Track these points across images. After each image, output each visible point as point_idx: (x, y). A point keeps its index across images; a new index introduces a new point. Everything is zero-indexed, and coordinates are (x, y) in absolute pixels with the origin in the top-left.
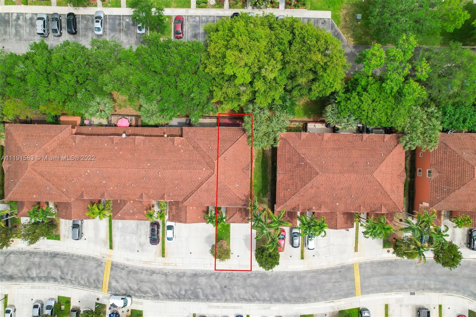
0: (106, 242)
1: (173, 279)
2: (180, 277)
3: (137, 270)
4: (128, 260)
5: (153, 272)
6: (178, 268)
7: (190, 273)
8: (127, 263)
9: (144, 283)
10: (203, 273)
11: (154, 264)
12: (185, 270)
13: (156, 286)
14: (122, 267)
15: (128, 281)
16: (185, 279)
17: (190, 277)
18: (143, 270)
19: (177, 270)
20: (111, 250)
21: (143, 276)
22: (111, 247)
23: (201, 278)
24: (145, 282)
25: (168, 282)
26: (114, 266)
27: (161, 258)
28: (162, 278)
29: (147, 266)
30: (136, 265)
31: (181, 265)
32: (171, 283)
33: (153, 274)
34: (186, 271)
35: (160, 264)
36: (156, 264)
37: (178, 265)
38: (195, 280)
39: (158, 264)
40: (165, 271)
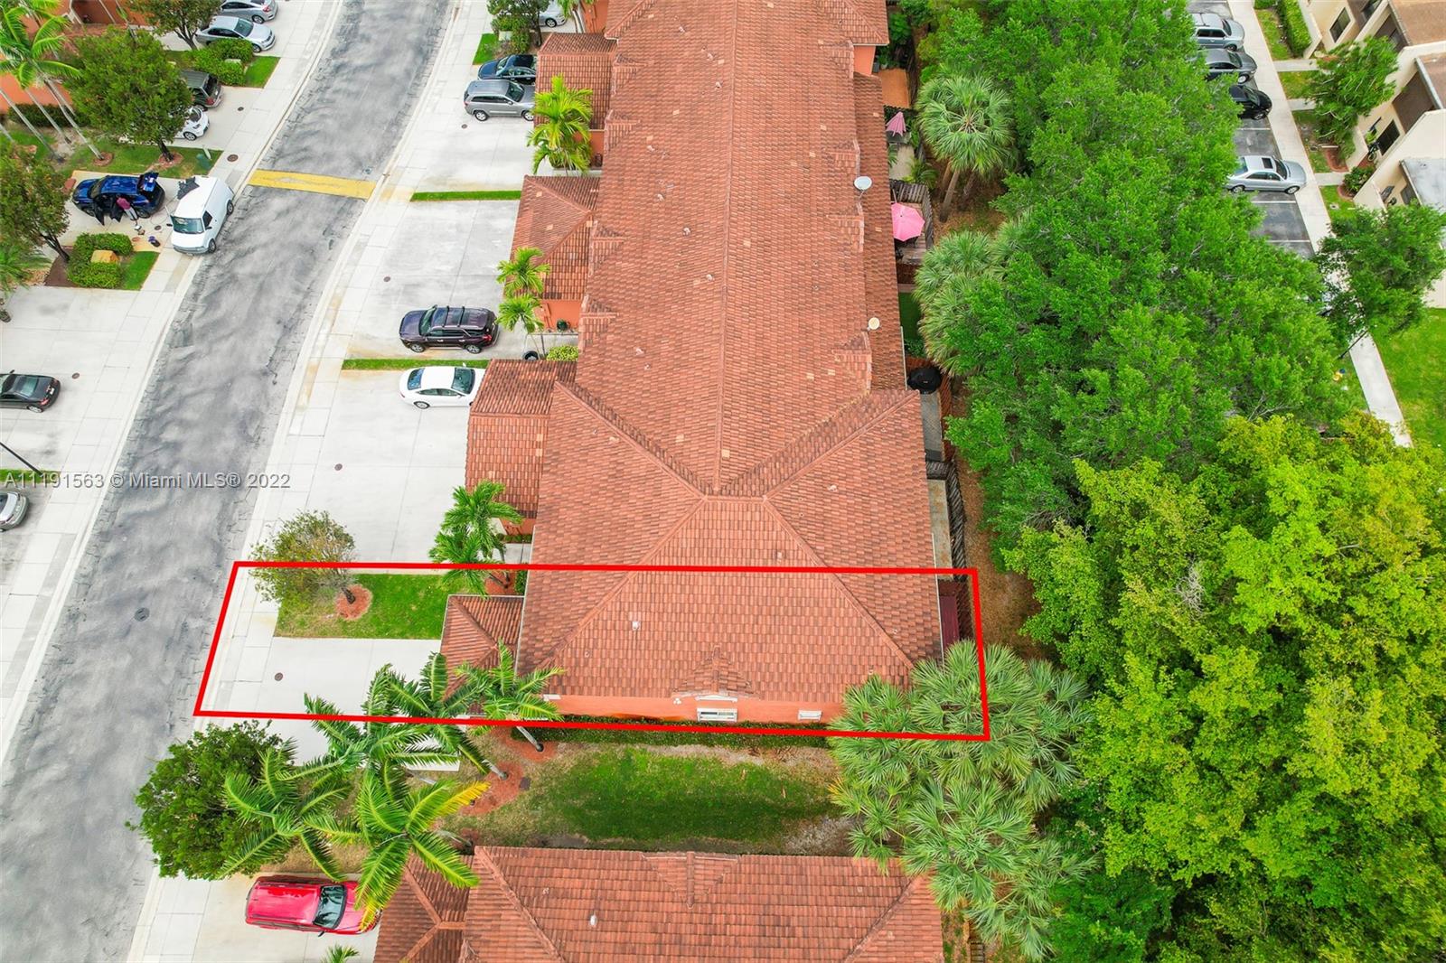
0: (445, 184)
1: (239, 401)
2: (243, 427)
3: (314, 274)
5: (289, 327)
6: (284, 418)
7: (249, 462)
8: (346, 248)
9: (253, 295)
10: (236, 516)
11: (325, 331)
12: (269, 446)
13: (226, 337)
15: (273, 248)
16: (229, 443)
17: (233, 462)
18: (307, 294)
19: (278, 415)
20: (410, 197)
21: (282, 294)
22: (418, 197)
23: (217, 506)
24: (256, 301)
25: (232, 381)
26: (345, 207)
27: (342, 354)
28: (259, 358)
29: (320, 307)
30: (334, 272)
31: (295, 430)
32: (224, 390)
33: (281, 326)
34: (262, 447)
35: (318, 354)
36: (322, 337)
37: (298, 419)
39: (321, 343)
40: (283, 370)
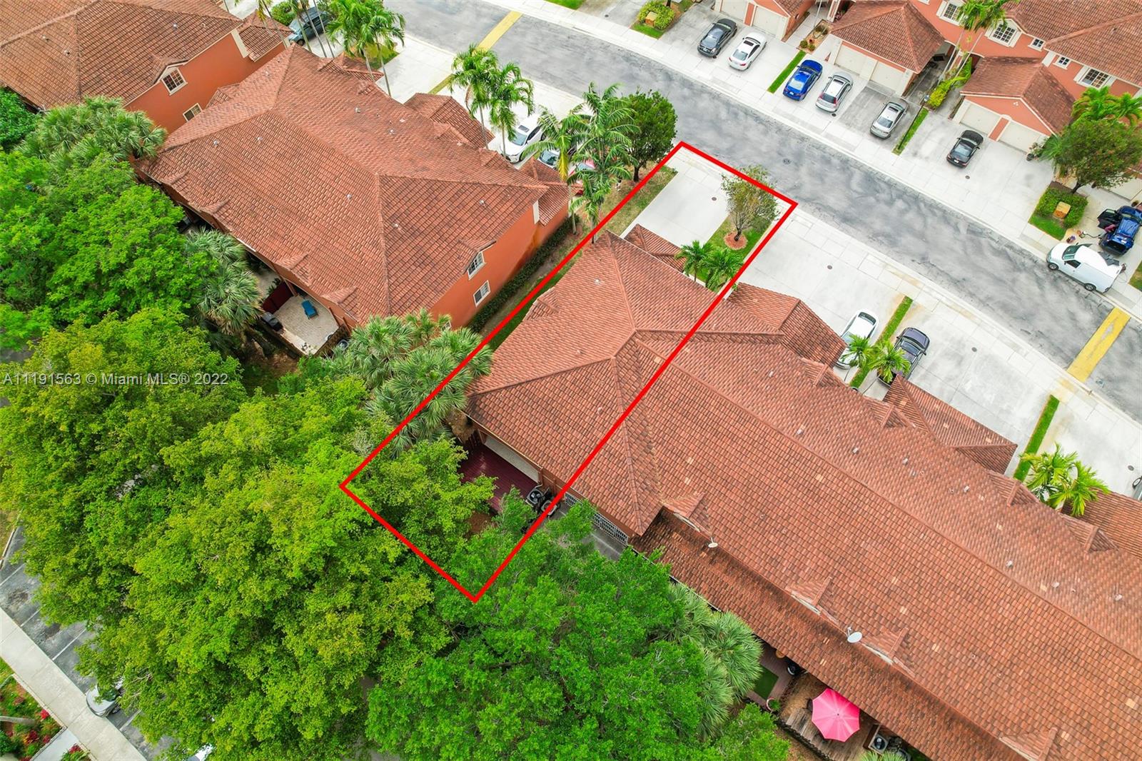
1: (907, 240)
2: (887, 236)
3: (1001, 312)
4: (1016, 348)
5: (957, 284)
6: (883, 256)
7: (859, 230)
8: (1022, 342)
9: (996, 274)
10: (823, 213)
11: (944, 299)
12: (866, 243)
13: (965, 250)
14: (1042, 341)
16: (878, 225)
17: (863, 224)
18: (981, 301)
19: (887, 254)
20: (1057, 396)
21: (991, 290)
22: (1053, 403)
23: (836, 208)
24: (989, 274)
25: (927, 242)
26: (1068, 356)
27: (918, 300)
28: (939, 260)
29: (967, 305)
30: (997, 324)
31: (870, 257)
32: (921, 236)
33: (961, 280)
34: (867, 239)
35: (927, 290)
36: (939, 296)
37: (878, 262)
38: (853, 212)
39: (934, 294)
40: (922, 268)
